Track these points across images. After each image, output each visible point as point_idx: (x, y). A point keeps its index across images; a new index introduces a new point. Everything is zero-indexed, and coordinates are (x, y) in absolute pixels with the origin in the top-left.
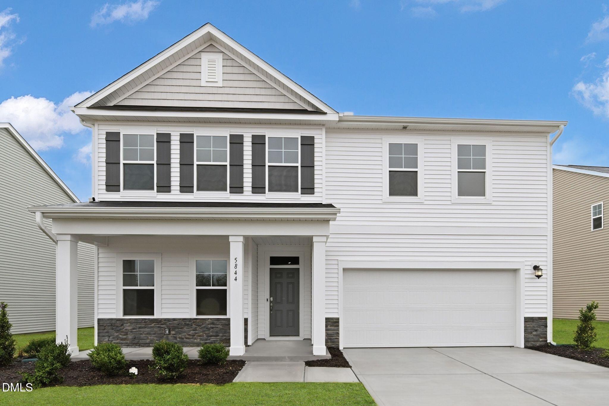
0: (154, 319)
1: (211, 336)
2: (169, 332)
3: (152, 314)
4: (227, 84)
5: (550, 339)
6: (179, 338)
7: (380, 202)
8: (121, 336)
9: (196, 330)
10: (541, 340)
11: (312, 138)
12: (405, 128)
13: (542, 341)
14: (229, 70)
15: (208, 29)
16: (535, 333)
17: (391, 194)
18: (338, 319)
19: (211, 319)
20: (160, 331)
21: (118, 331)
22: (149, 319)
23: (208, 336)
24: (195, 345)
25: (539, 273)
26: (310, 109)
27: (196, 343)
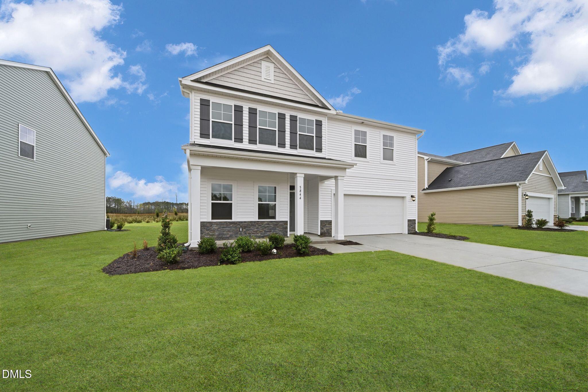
0: (232, 222)
1: (267, 232)
2: (242, 230)
3: (231, 219)
4: (276, 82)
5: (417, 230)
6: (248, 233)
8: (210, 233)
9: (258, 228)
10: (413, 230)
11: (321, 121)
12: (363, 123)
14: (277, 74)
15: (268, 48)
16: (411, 227)
17: (356, 156)
18: (331, 221)
19: (267, 221)
20: (236, 229)
21: (207, 230)
22: (229, 222)
23: (265, 232)
24: (258, 237)
25: (414, 199)
26: (320, 105)
27: (258, 236)
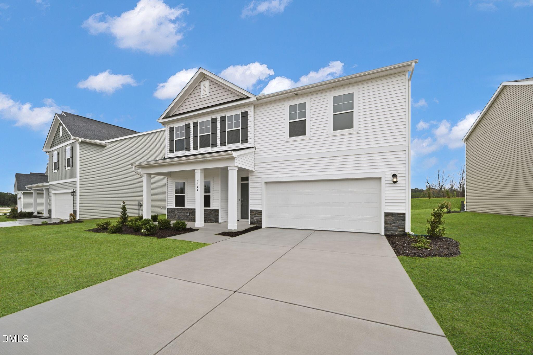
2: (189, 215)
3: (184, 206)
4: (210, 94)
5: (408, 230)
6: (193, 217)
7: (284, 142)
11: (247, 112)
12: (296, 94)
13: (400, 231)
14: (211, 87)
15: (201, 70)
16: (394, 225)
17: (290, 136)
20: (186, 214)
22: (183, 209)
25: (395, 180)
26: (245, 97)
